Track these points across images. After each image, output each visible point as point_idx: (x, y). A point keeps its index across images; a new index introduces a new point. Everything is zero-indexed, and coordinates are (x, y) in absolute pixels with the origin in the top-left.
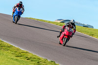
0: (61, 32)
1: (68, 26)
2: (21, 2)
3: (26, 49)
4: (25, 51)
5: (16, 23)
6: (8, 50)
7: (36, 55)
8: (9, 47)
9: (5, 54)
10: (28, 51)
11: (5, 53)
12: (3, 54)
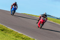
5: (13, 15)
8: (11, 31)
9: (9, 36)
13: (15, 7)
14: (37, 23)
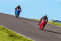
0: (40, 22)
1: (43, 18)
5: (17, 18)
8: (20, 37)
13: (19, 10)
14: (39, 25)
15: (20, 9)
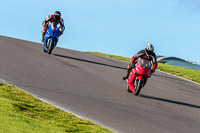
2: (59, 13)
3: (87, 115)
4: (85, 119)
6: (50, 118)
7: (107, 128)
8: (52, 112)
9: (44, 126)
10: (92, 121)
11: (44, 123)
12: (40, 126)
15: (59, 25)
